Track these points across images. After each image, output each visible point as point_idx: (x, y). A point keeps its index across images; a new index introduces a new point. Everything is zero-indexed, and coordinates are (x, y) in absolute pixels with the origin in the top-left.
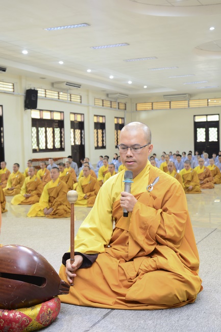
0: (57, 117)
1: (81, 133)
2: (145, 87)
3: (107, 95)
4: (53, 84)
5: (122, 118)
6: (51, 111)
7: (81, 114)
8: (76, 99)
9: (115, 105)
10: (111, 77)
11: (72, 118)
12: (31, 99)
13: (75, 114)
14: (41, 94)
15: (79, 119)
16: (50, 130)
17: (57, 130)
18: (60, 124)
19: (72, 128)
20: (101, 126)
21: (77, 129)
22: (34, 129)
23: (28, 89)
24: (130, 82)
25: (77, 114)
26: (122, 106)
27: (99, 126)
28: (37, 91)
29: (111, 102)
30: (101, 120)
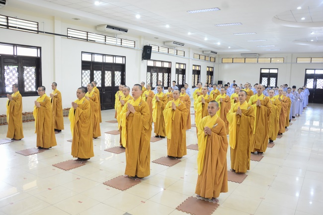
0: (166, 65)
1: (183, 77)
2: (229, 47)
3: (203, 52)
4: (164, 43)
5: (212, 68)
6: (162, 61)
7: (184, 64)
8: (180, 53)
9: (208, 59)
10: (206, 39)
11: (177, 66)
12: (147, 53)
13: (179, 64)
14: (154, 49)
15: (182, 67)
16: (160, 75)
17: (166, 75)
18: (168, 70)
19: (176, 73)
20: (197, 73)
21: (180, 74)
22: (149, 74)
23: (145, 45)
24: (219, 44)
25: (181, 64)
26: (212, 60)
27: (196, 72)
28: (151, 47)
29: (205, 56)
30: (197, 68)
